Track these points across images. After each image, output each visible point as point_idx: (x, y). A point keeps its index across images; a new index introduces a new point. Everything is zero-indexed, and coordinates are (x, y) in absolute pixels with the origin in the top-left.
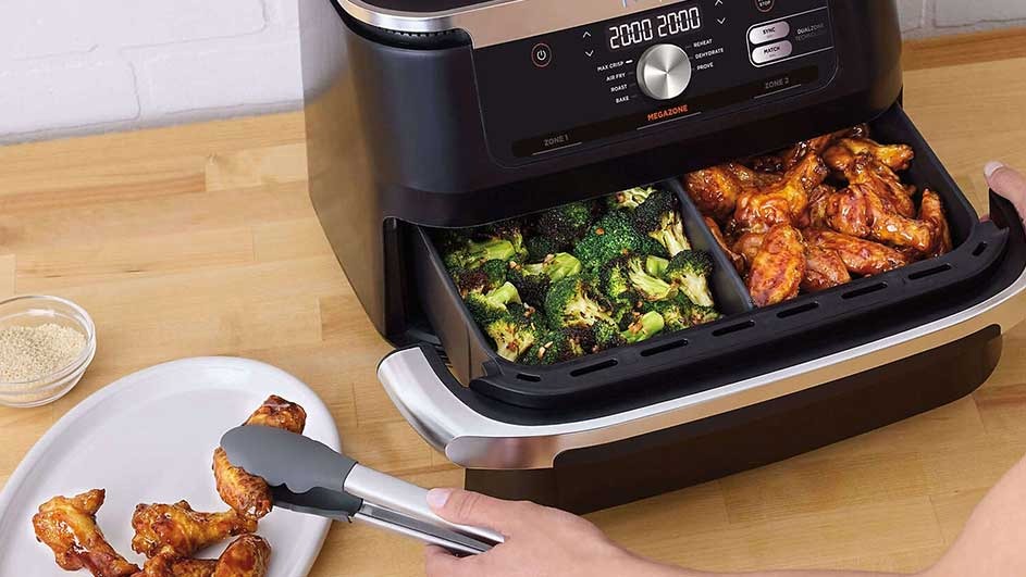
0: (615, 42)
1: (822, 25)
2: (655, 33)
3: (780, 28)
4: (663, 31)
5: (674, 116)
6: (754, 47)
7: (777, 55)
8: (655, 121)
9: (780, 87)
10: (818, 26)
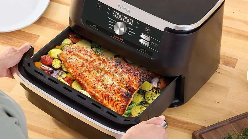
0: (114, 15)
1: (157, 45)
2: (122, 19)
3: (148, 39)
4: (124, 20)
5: (119, 40)
6: (141, 38)
7: (145, 44)
8: (115, 38)
9: (143, 51)
10: (156, 45)
